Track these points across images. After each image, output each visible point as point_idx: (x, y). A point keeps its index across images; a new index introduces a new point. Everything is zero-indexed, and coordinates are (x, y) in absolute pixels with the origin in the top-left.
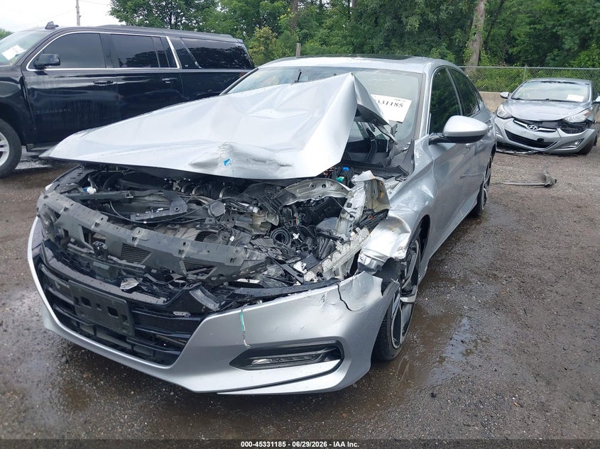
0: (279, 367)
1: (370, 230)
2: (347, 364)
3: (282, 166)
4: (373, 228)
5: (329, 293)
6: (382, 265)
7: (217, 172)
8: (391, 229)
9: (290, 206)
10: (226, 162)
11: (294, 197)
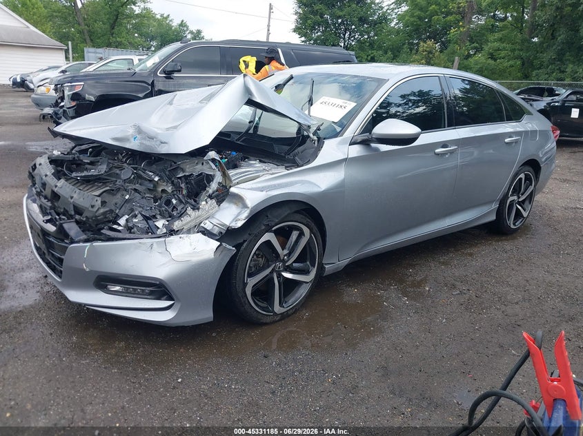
0: (126, 296)
1: (219, 202)
2: (177, 306)
3: (162, 143)
4: (223, 201)
5: (157, 242)
6: (224, 232)
7: (127, 146)
8: (236, 204)
9: (180, 178)
10: (135, 138)
11: (183, 171)
